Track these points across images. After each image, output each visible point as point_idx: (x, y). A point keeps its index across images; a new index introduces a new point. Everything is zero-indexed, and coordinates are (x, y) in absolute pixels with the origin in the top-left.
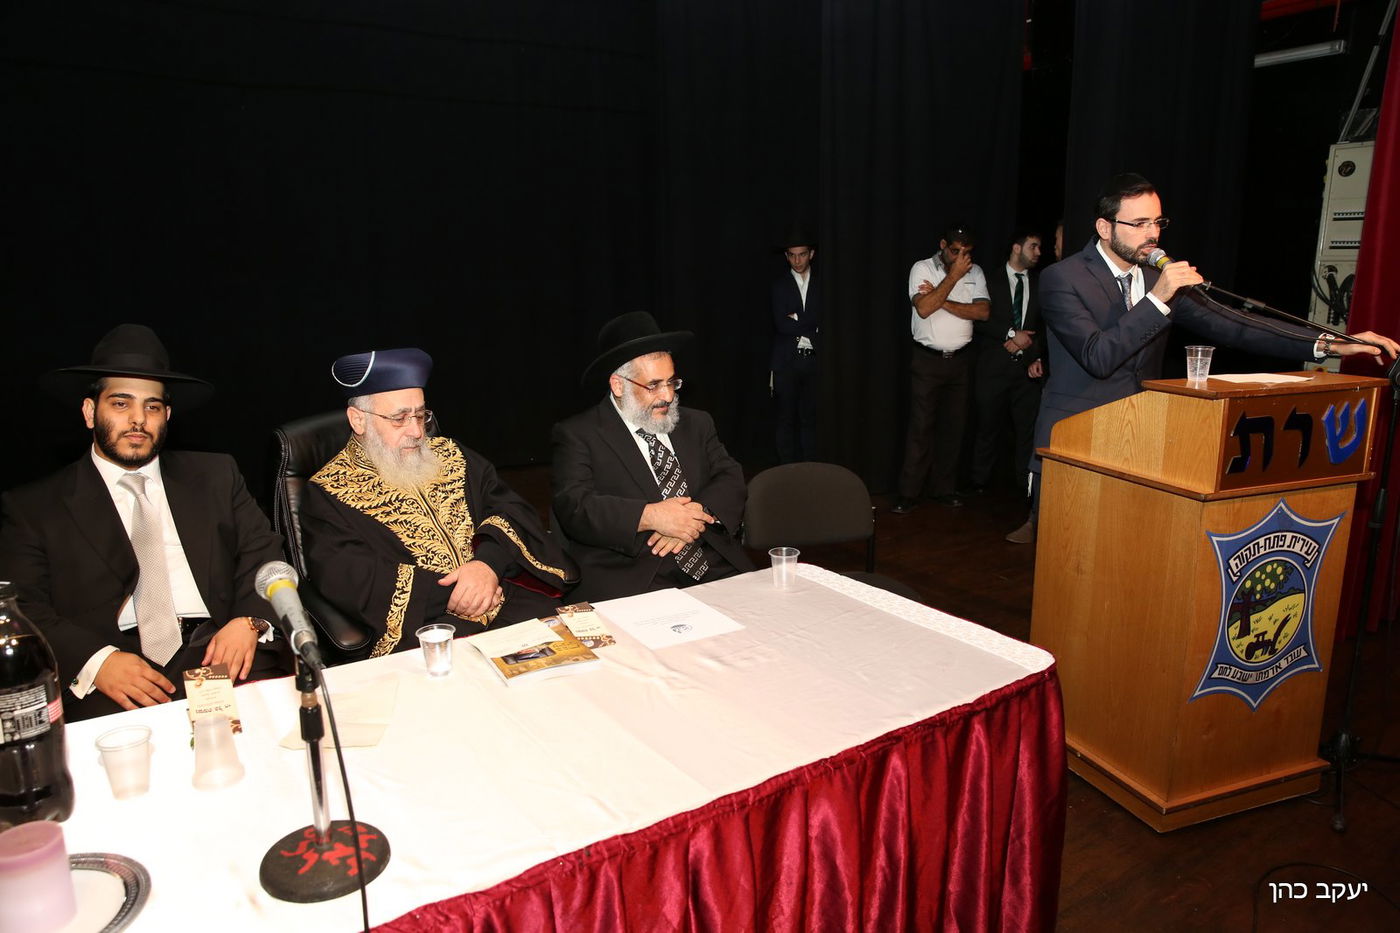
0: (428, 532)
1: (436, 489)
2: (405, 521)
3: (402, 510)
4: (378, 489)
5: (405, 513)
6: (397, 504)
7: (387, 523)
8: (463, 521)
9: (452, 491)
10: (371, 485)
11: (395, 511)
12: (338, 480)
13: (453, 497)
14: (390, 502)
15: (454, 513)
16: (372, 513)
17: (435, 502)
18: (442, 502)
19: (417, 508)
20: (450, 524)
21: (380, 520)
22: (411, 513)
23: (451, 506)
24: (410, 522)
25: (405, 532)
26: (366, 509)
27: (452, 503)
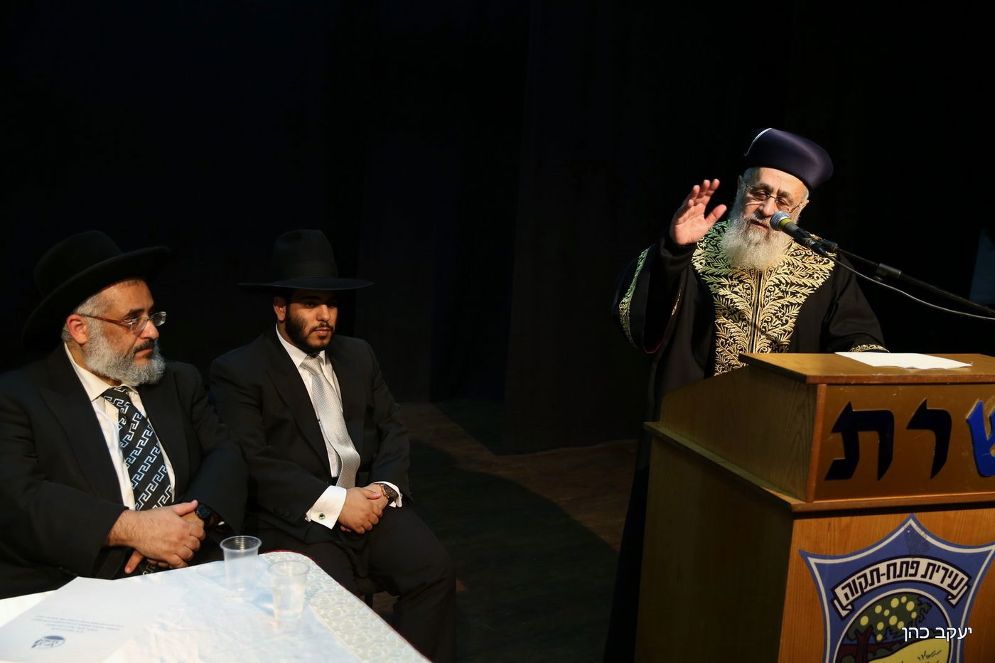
0: (743, 320)
1: (777, 285)
2: (732, 300)
3: (736, 289)
5: (736, 293)
8: (783, 325)
9: (794, 294)
13: (789, 299)
14: (732, 277)
15: (780, 314)
17: (767, 297)
18: (774, 300)
19: (749, 295)
20: (767, 322)
21: (711, 290)
22: (741, 296)
23: (780, 308)
24: (735, 303)
25: (724, 309)
26: (707, 275)
27: (783, 305)
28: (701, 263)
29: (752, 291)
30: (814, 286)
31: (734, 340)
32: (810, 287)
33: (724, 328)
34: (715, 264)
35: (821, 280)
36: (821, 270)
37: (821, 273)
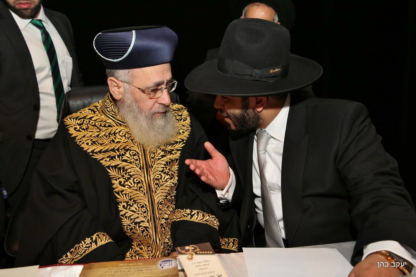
0: (138, 183)
2: (124, 168)
3: (125, 158)
4: (112, 137)
5: (125, 161)
6: (122, 152)
7: (108, 167)
8: (171, 179)
10: (108, 131)
11: (119, 156)
12: (82, 124)
14: (118, 150)
15: (165, 171)
16: (99, 157)
17: (153, 158)
18: (159, 159)
19: (137, 160)
20: (158, 180)
21: (103, 164)
22: (130, 163)
23: (165, 165)
24: (126, 170)
25: (119, 178)
26: (96, 153)
27: (167, 162)
28: (87, 144)
29: (139, 156)
30: (183, 140)
31: (134, 201)
32: (180, 142)
33: (123, 195)
34: (100, 142)
35: (187, 134)
36: (184, 126)
37: (185, 128)
